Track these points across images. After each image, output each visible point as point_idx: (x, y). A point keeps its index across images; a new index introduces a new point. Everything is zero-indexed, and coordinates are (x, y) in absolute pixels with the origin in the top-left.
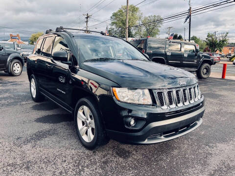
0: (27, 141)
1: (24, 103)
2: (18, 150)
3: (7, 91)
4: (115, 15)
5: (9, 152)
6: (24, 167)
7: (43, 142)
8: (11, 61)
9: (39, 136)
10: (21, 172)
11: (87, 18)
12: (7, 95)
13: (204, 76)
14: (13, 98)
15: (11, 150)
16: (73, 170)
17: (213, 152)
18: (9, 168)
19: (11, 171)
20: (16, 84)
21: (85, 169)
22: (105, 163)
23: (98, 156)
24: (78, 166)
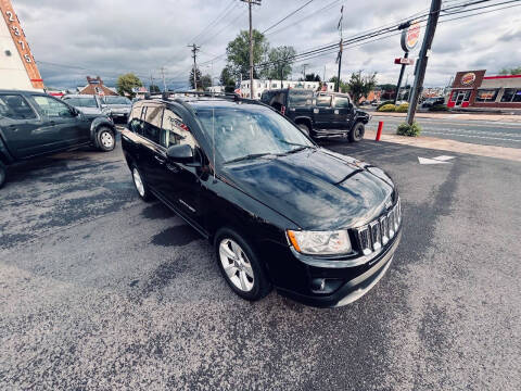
0: (148, 289)
1: (128, 205)
2: (136, 310)
3: (99, 182)
4: (232, 45)
5: (123, 318)
6: (153, 351)
7: (171, 288)
8: (97, 129)
9: (164, 275)
10: (151, 363)
11: (194, 51)
12: (101, 190)
13: (357, 139)
14: (110, 196)
15: (126, 314)
16: (230, 346)
17: (408, 283)
18: (129, 356)
19: (135, 363)
20: (111, 167)
21: (247, 342)
22: (273, 324)
23: (259, 312)
24: (234, 337)
